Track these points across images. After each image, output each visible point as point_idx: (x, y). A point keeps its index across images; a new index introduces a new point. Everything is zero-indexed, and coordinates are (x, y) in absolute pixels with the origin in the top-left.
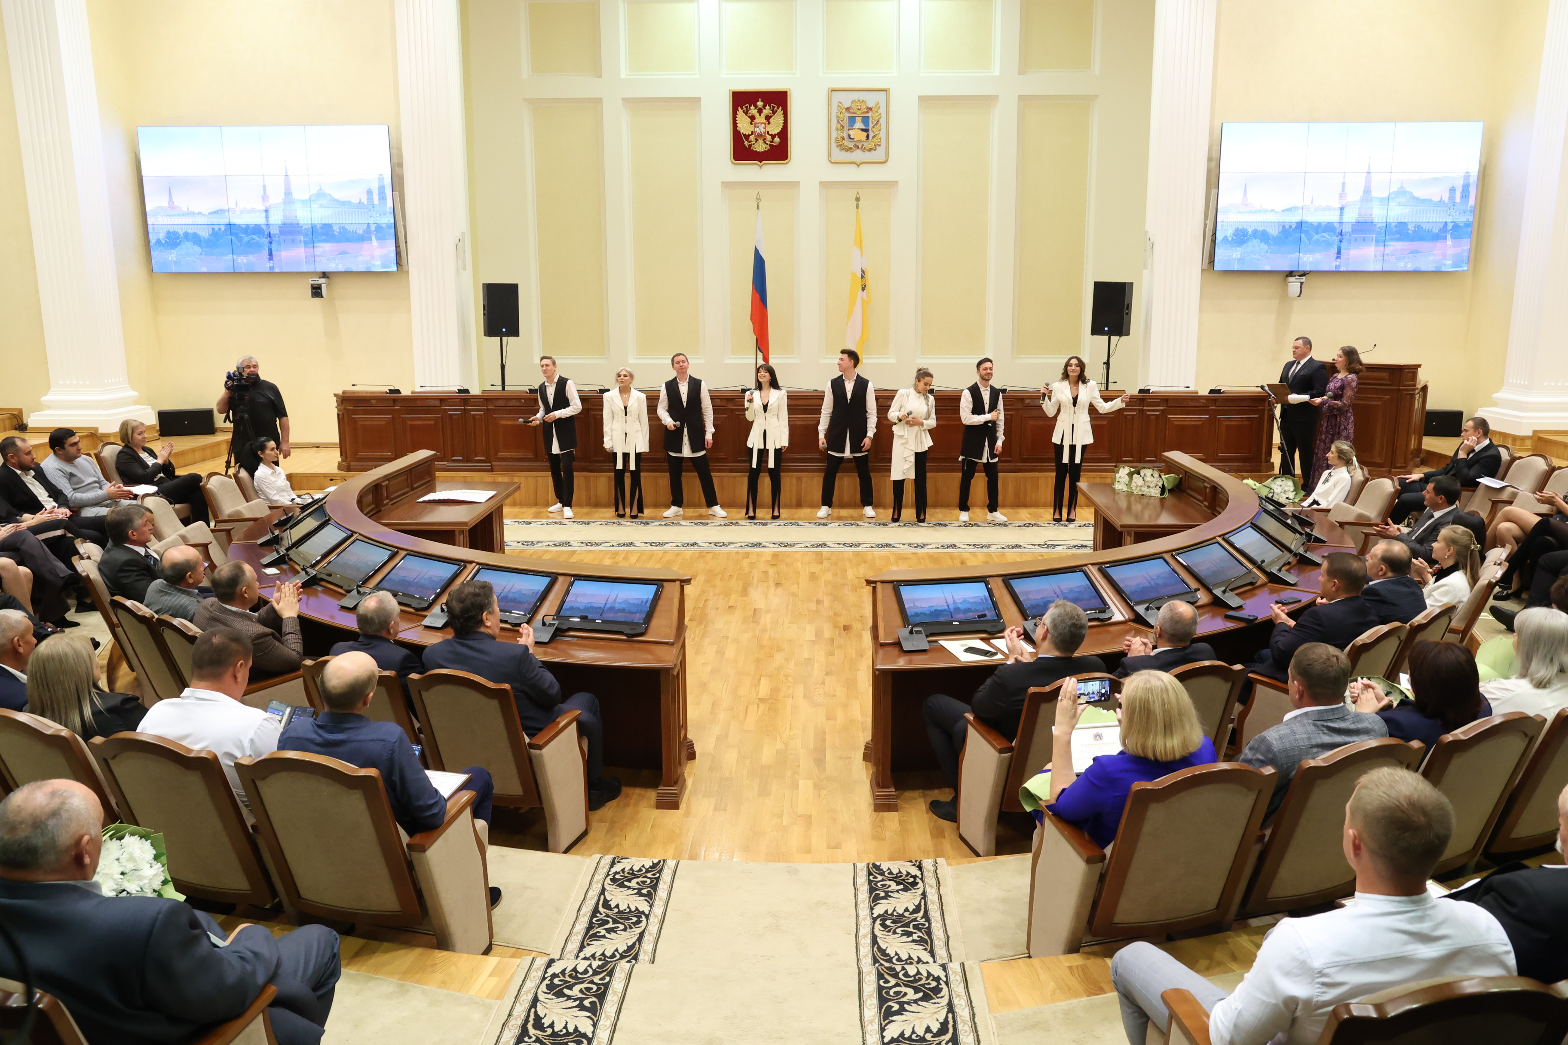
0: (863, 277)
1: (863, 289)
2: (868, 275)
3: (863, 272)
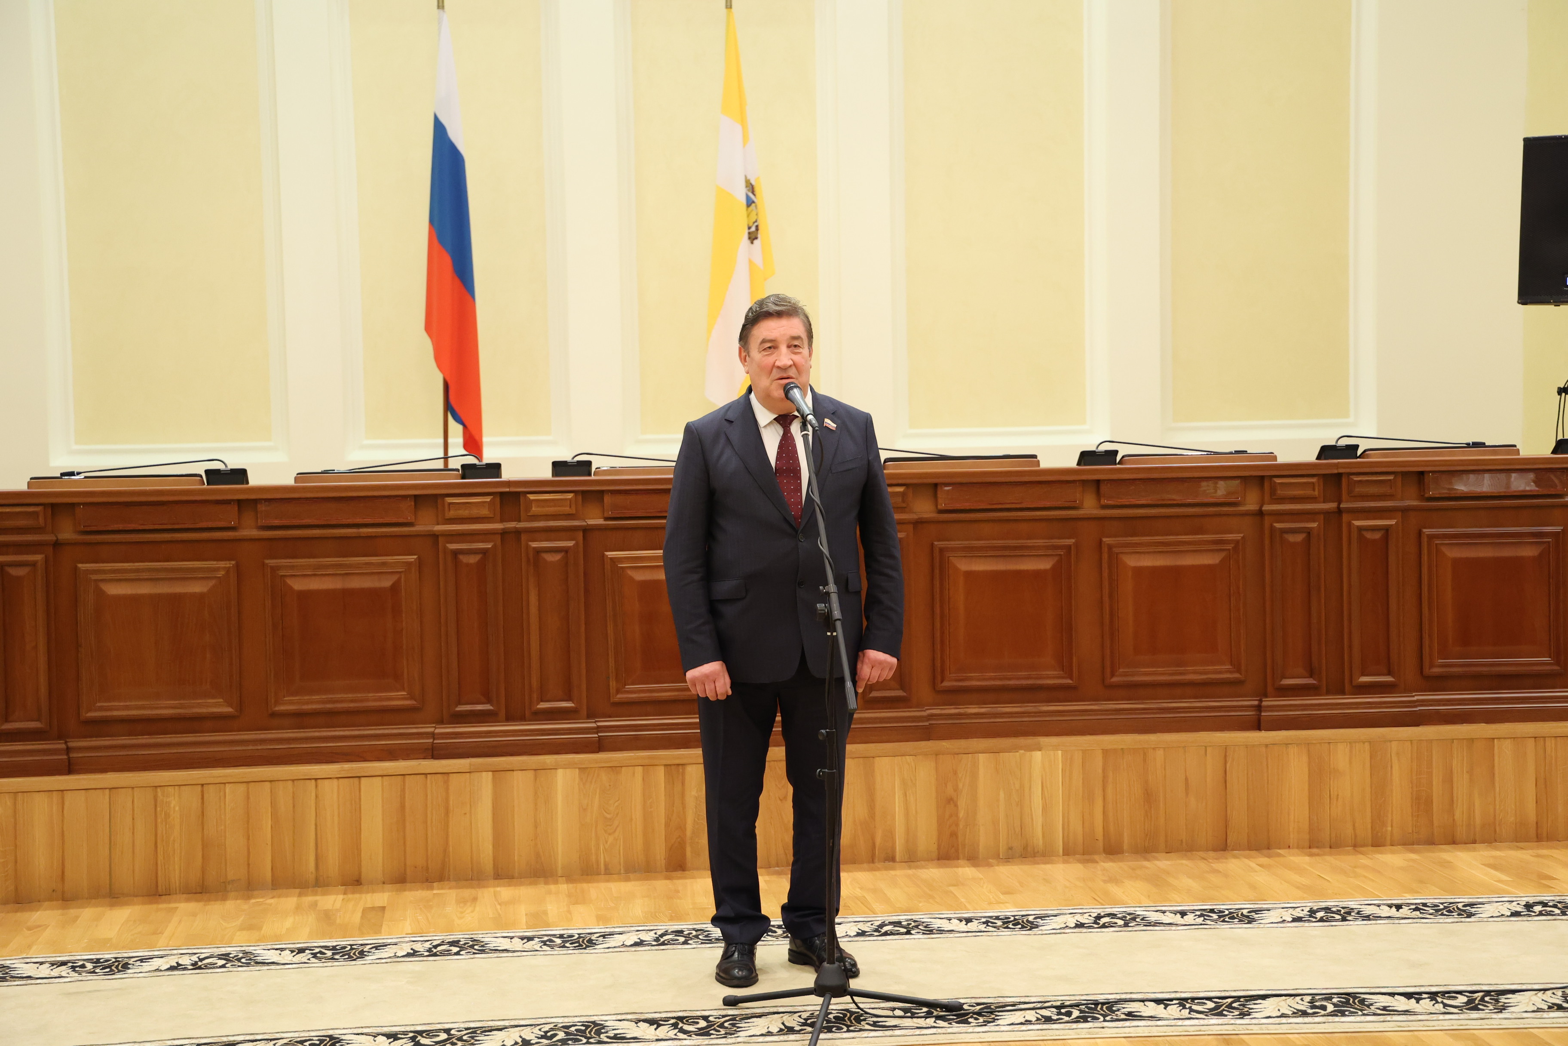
0: (750, 203)
1: (753, 237)
2: (763, 197)
3: (751, 188)
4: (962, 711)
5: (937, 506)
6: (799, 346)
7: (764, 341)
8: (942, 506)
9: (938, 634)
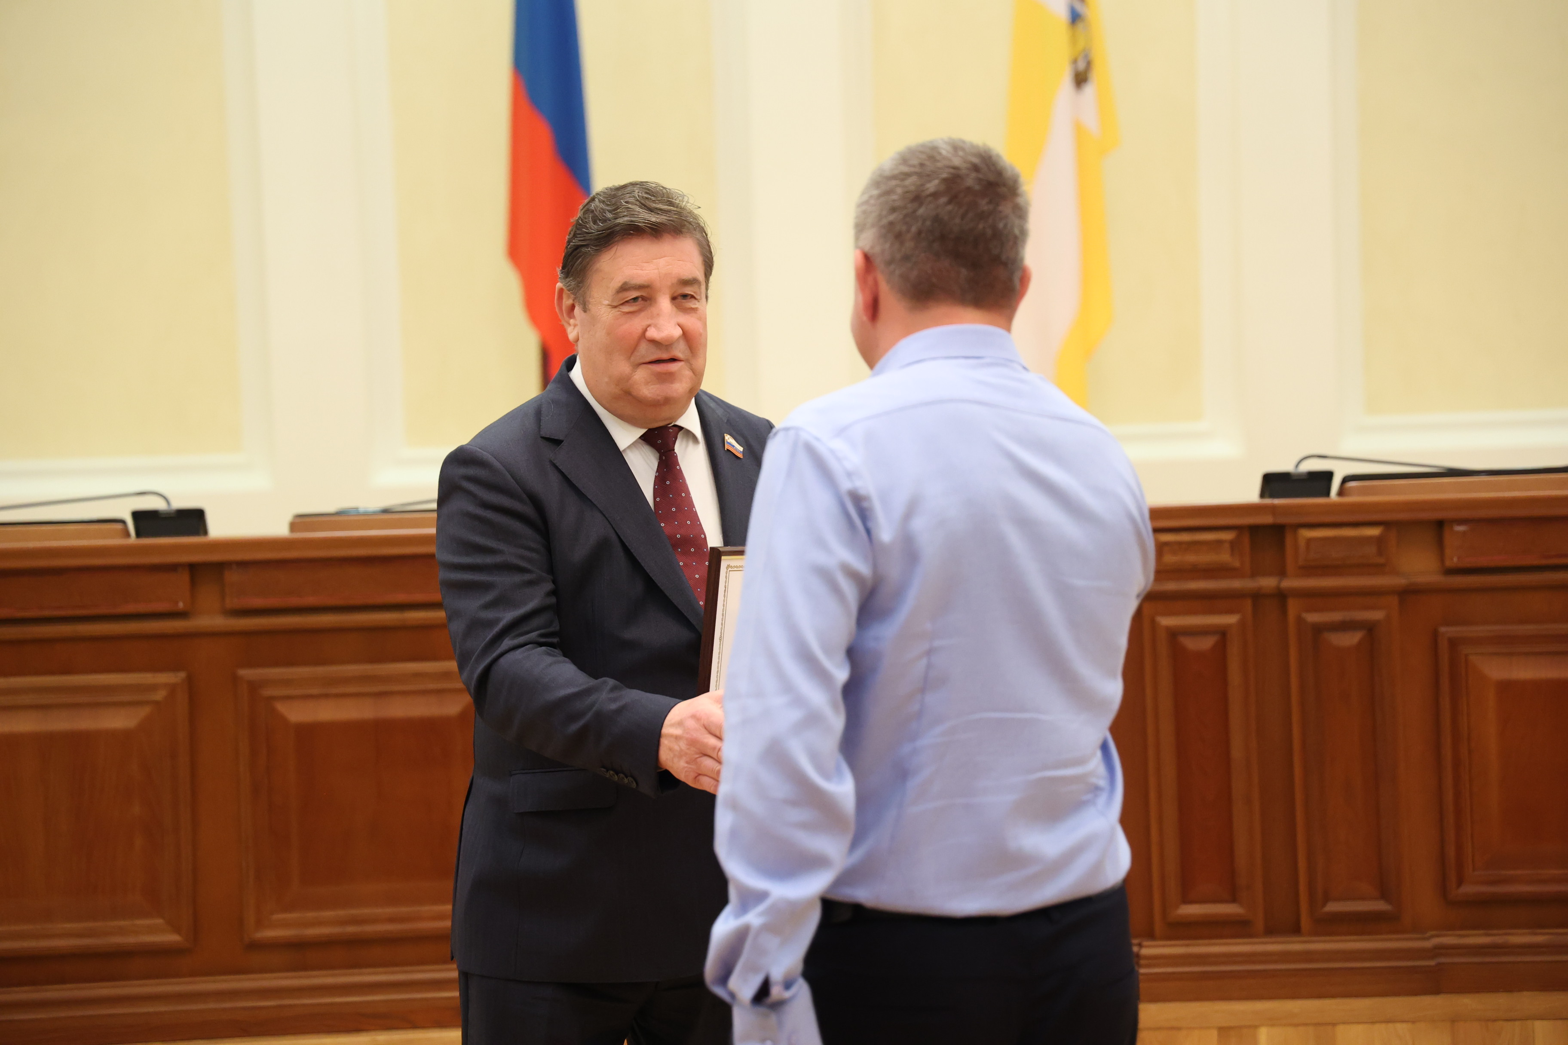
0: (1075, 18)
1: (1081, 79)
4: (1498, 940)
5: (1442, 559)
6: (692, 297)
7: (624, 288)
8: (1453, 560)
9: (1449, 797)
